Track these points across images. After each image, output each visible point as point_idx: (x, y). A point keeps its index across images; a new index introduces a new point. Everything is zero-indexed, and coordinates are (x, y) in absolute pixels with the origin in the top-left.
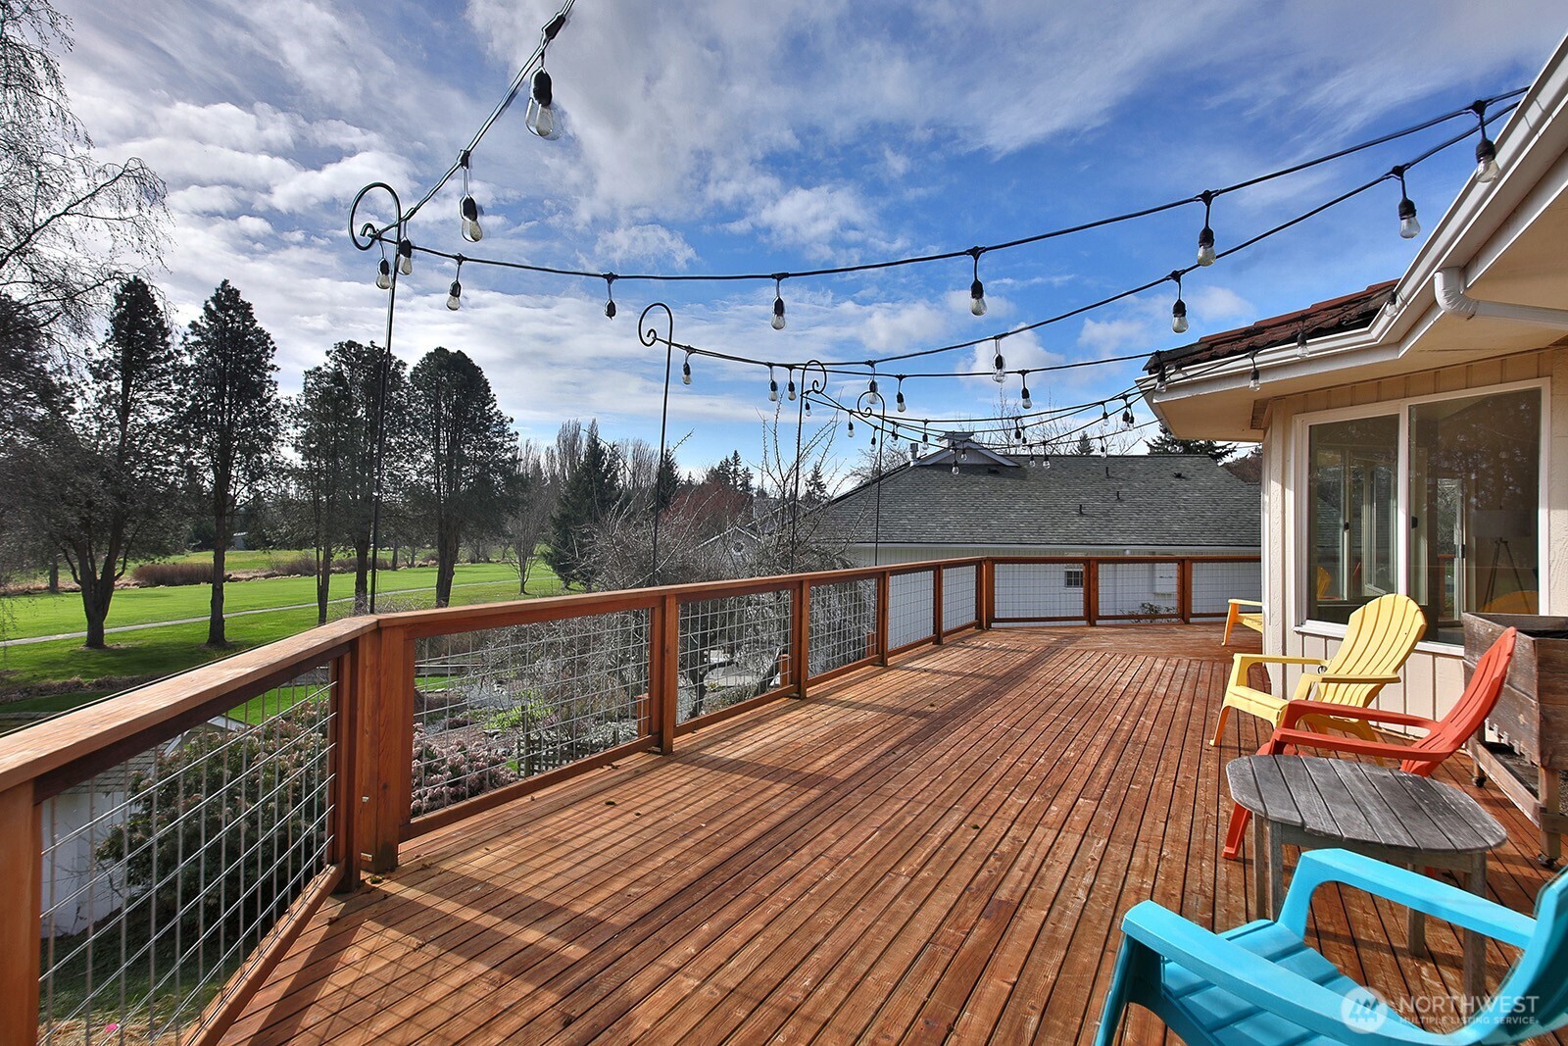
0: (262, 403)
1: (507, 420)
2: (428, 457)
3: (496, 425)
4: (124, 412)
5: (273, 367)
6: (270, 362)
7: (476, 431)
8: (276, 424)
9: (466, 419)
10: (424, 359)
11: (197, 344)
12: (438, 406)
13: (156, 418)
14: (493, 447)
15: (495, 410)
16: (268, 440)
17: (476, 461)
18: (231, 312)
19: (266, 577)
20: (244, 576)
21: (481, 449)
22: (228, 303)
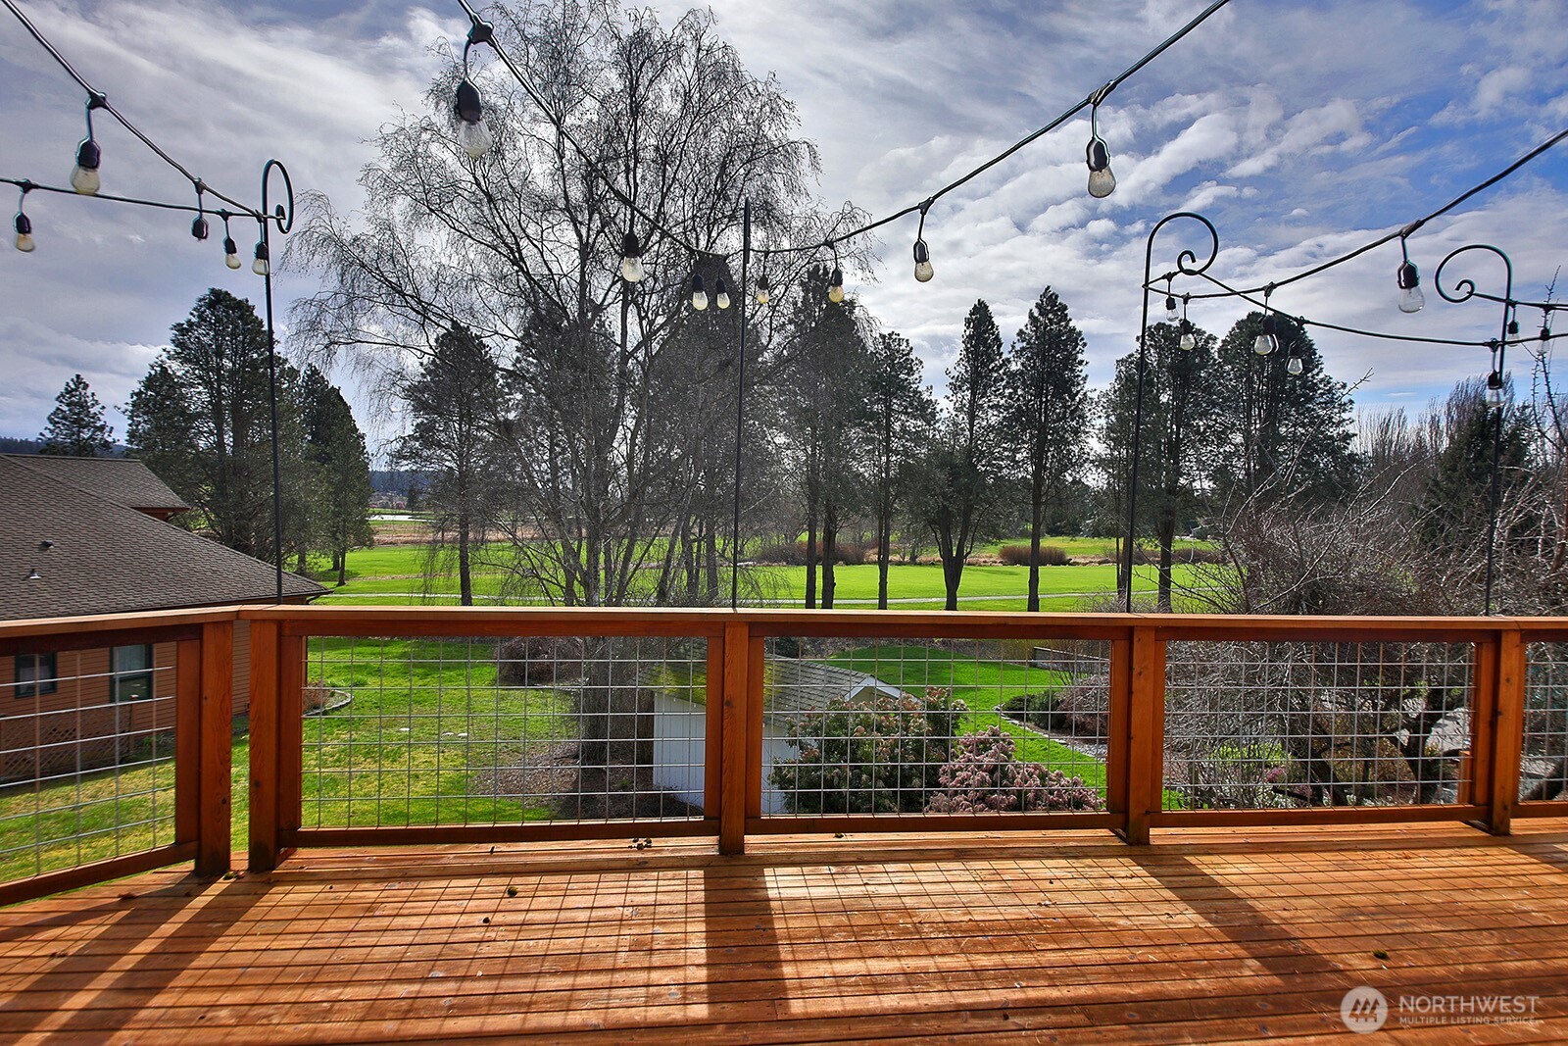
0: (1073, 397)
1: (1338, 386)
2: (1238, 438)
3: (1322, 394)
4: (972, 417)
5: (1081, 362)
6: (1080, 357)
7: (1296, 403)
8: (1082, 417)
9: (1283, 391)
10: (1233, 329)
11: (1023, 349)
12: (1250, 381)
13: (993, 420)
14: (1319, 422)
15: (1321, 376)
16: (1076, 432)
17: (1295, 439)
18: (1050, 316)
19: (1100, 563)
20: (1083, 561)
21: (1304, 426)
22: (1051, 306)
